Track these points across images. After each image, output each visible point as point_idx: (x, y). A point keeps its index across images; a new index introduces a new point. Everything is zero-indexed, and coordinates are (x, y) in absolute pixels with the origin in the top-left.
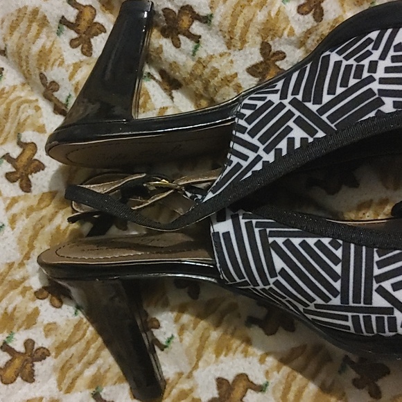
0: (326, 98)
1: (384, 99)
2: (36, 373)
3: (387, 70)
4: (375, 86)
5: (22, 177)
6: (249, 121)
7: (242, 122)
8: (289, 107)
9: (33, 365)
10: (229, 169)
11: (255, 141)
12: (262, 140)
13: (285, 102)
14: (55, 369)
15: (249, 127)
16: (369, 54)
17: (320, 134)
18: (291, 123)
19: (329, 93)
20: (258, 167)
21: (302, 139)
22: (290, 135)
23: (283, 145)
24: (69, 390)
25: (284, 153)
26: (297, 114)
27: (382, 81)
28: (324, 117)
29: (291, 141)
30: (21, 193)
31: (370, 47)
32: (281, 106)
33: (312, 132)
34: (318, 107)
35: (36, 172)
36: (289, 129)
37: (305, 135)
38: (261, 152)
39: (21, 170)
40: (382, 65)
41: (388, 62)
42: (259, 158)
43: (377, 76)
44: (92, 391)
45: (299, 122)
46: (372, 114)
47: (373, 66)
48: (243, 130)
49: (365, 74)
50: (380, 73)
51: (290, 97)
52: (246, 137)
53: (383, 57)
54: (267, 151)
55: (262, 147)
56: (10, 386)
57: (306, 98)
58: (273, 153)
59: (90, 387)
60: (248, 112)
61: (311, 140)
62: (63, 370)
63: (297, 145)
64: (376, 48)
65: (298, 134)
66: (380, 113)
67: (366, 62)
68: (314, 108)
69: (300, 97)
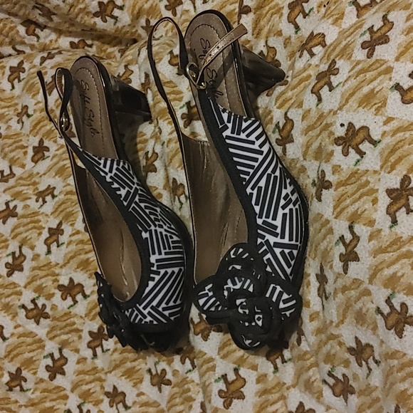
0: (142, 205)
1: (148, 233)
3: (161, 233)
4: (153, 228)
6: (123, 167)
7: (121, 164)
8: (134, 187)
10: (97, 159)
11: (114, 171)
12: (115, 174)
13: (136, 185)
14: (49, 325)
15: (120, 168)
16: (165, 225)
17: (125, 204)
18: (127, 189)
19: (145, 206)
20: (103, 174)
21: (121, 195)
22: (121, 189)
23: (116, 185)
25: (113, 186)
26: (132, 191)
27: (156, 231)
28: (133, 205)
29: (119, 190)
31: (168, 225)
32: (133, 183)
33: (125, 199)
34: (138, 201)
36: (124, 188)
37: (123, 196)
38: (109, 175)
40: (162, 230)
41: (164, 233)
42: (107, 174)
43: (157, 228)
45: (128, 193)
46: (140, 229)
47: (161, 226)
48: (118, 164)
49: (157, 223)
50: (159, 230)
51: (138, 187)
52: (115, 166)
53: (166, 230)
54: (111, 177)
55: (112, 175)
57: (140, 195)
58: (111, 180)
60: (126, 166)
61: (122, 199)
62: (53, 329)
63: (118, 193)
64: (168, 227)
65: (123, 192)
66: (141, 231)
67: (161, 223)
68: (137, 199)
69: (140, 192)
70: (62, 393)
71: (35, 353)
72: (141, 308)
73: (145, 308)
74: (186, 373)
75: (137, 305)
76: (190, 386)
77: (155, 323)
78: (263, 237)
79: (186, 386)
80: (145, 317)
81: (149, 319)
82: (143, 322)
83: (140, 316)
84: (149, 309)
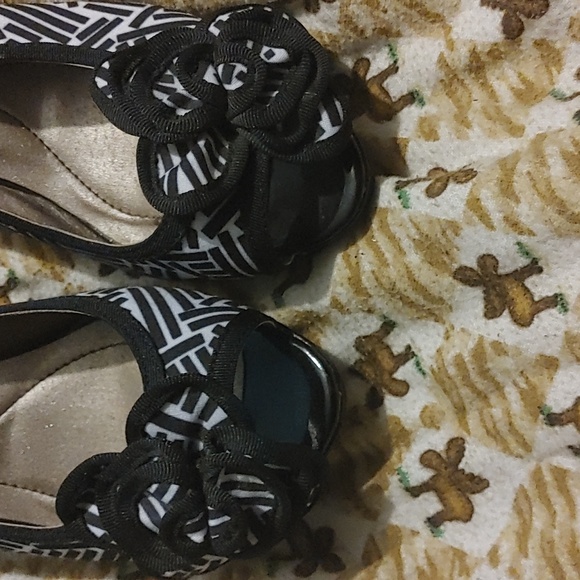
72: (172, 343)
73: (176, 333)
74: (424, 374)
75: (162, 351)
76: (449, 357)
77: (224, 324)
78: (110, 42)
79: (452, 371)
80: (199, 339)
81: (208, 333)
82: (211, 351)
83: (191, 354)
84: (183, 325)
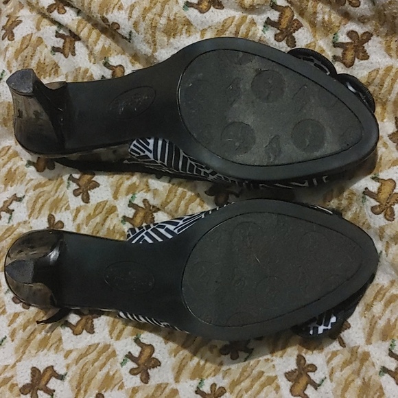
2: (95, 326)
5: (83, 192)
9: (93, 321)
24: (118, 338)
30: (82, 204)
35: (93, 189)
39: (83, 187)
44: (133, 337)
56: (79, 336)
59: (132, 335)
70: (167, 390)
71: (108, 366)
